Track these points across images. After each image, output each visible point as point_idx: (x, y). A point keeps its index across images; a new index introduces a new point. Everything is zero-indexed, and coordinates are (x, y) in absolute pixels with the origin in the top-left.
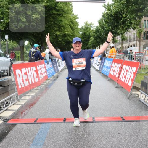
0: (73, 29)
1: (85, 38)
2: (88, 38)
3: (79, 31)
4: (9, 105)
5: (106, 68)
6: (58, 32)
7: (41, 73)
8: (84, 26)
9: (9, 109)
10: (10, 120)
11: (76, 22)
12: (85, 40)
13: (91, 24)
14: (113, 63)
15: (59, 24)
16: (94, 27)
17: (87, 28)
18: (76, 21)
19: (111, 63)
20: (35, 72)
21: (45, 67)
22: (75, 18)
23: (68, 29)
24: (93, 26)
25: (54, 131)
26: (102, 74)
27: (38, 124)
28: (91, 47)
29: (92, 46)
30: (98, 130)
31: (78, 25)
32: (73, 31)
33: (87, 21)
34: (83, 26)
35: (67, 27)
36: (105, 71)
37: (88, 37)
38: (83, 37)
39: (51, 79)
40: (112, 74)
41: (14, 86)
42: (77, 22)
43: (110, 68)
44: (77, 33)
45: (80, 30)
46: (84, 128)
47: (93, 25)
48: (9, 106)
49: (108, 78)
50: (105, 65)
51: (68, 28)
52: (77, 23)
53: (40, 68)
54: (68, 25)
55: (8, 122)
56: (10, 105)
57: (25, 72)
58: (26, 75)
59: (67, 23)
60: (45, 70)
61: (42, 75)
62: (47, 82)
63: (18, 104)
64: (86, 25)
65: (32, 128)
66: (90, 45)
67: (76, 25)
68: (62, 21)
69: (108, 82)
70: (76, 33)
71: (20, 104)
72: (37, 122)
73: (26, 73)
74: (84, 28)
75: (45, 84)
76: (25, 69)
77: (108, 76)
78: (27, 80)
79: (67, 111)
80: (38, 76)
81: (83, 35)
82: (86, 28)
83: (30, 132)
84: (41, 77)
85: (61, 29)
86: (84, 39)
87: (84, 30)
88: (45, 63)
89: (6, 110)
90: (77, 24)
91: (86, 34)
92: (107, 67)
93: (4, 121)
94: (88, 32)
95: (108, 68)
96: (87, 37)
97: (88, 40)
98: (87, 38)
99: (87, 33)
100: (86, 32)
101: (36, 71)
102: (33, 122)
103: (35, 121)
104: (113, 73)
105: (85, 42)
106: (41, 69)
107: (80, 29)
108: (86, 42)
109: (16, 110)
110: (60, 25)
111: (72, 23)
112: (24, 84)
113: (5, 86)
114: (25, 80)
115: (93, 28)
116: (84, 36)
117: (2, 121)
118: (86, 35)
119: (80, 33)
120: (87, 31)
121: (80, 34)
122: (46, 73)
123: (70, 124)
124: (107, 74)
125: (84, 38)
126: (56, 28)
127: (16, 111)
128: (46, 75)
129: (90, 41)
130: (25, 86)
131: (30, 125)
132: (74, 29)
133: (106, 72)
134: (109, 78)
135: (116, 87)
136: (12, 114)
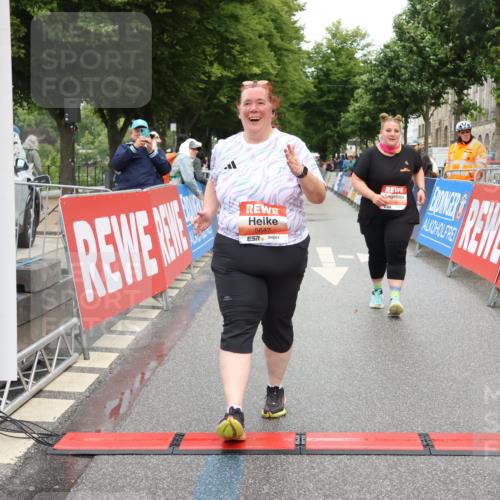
0: (281, 55)
1: (329, 92)
2: (343, 92)
3: (304, 64)
4: (47, 372)
5: (440, 221)
6: (216, 65)
7: (168, 237)
8: (325, 42)
9: (47, 389)
10: (63, 439)
11: (295, 22)
12: (327, 101)
13: (357, 35)
14: (475, 202)
15: (226, 31)
16: (368, 45)
17: (336, 52)
18: (294, 18)
19: (463, 203)
20: (146, 233)
21: (181, 215)
22: (289, 7)
23: (260, 54)
24: (363, 43)
25: (266, 489)
26: (421, 247)
27: (188, 458)
28: (353, 133)
29: (360, 129)
30: (455, 488)
31: (300, 38)
32: (279, 61)
33: (339, 23)
34: (319, 41)
35: (255, 47)
36: (434, 236)
37: (340, 90)
38: (320, 90)
39: (202, 264)
40: (472, 250)
41: (70, 291)
42: (298, 25)
43: (460, 223)
44: (296, 70)
45: (310, 58)
46: (391, 480)
47: (363, 36)
48: (49, 376)
49: (450, 265)
50: (431, 209)
51: (262, 47)
52: (298, 30)
53: (163, 216)
54: (260, 36)
55: (55, 447)
56: (53, 370)
57: (109, 232)
58: (111, 247)
59: (259, 27)
60: (181, 229)
61: (171, 249)
62: (189, 277)
63: (82, 370)
64: (334, 36)
65: (164, 474)
66: (353, 123)
67: (291, 39)
68: (235, 18)
69: (451, 281)
70: (291, 69)
71: (91, 370)
72: (181, 448)
73: (110, 239)
74: (324, 49)
75: (182, 284)
76: (106, 219)
77: (448, 259)
78: (117, 266)
79: (300, 403)
80: (156, 252)
81: (320, 82)
82: (332, 51)
83: (160, 492)
84: (170, 255)
85: (230, 53)
86: (325, 99)
87: (326, 59)
88: (181, 196)
89: (38, 394)
90: (297, 35)
91: (333, 77)
92: (441, 218)
93: (37, 440)
94: (341, 69)
95: (446, 223)
96: (336, 90)
97: (342, 104)
98: (336, 95)
99: (338, 74)
100: (334, 68)
101: (151, 230)
102: (165, 447)
103: (171, 445)
104: (474, 243)
105: (328, 111)
106: (166, 220)
107: (308, 53)
108: (333, 111)
109: (81, 394)
110: (228, 35)
111: (279, 29)
112: (105, 283)
113: (37, 289)
114: (107, 268)
115: (365, 52)
116: (324, 86)
117: (32, 442)
118: (335, 81)
119: (310, 70)
120: (339, 65)
121: (308, 77)
122: (184, 240)
123: (328, 458)
124: (446, 250)
125: (322, 93)
126: (208, 50)
127: (82, 397)
128: (186, 247)
129: (354, 106)
130: (110, 291)
131: (155, 460)
132: (285, 53)
133: (439, 239)
134: (454, 263)
135: (494, 306)
136: (67, 412)
